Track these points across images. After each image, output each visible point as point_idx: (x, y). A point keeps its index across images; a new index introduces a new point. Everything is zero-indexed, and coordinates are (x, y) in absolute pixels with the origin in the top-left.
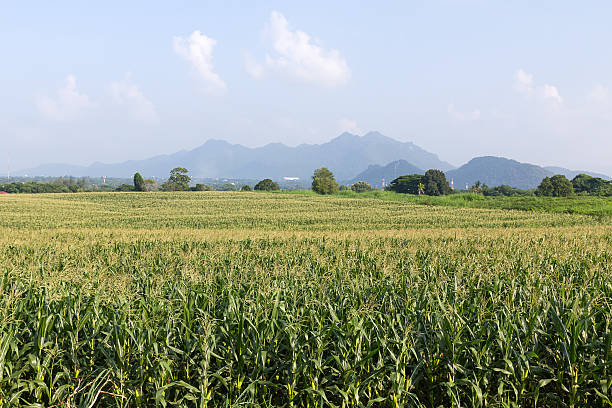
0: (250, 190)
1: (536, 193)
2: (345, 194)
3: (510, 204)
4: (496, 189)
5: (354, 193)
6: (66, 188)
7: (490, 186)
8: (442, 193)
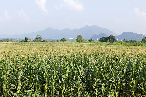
0: (59, 41)
1: (141, 42)
2: (86, 42)
3: (133, 45)
4: (130, 41)
5: (89, 42)
6: (6, 41)
7: (128, 40)
8: (114, 42)
